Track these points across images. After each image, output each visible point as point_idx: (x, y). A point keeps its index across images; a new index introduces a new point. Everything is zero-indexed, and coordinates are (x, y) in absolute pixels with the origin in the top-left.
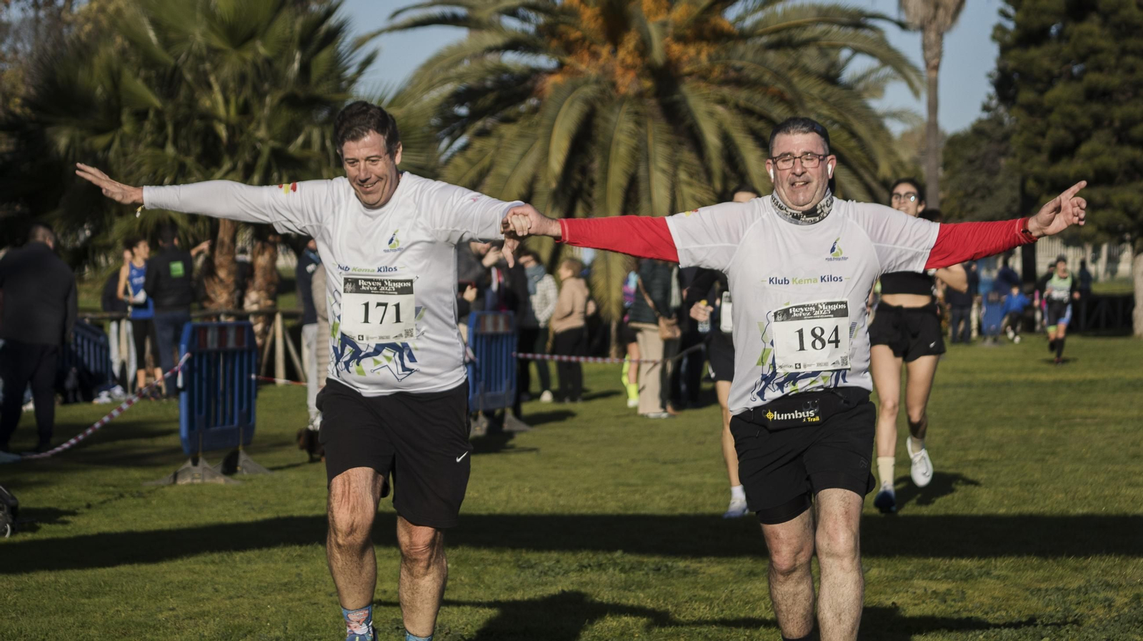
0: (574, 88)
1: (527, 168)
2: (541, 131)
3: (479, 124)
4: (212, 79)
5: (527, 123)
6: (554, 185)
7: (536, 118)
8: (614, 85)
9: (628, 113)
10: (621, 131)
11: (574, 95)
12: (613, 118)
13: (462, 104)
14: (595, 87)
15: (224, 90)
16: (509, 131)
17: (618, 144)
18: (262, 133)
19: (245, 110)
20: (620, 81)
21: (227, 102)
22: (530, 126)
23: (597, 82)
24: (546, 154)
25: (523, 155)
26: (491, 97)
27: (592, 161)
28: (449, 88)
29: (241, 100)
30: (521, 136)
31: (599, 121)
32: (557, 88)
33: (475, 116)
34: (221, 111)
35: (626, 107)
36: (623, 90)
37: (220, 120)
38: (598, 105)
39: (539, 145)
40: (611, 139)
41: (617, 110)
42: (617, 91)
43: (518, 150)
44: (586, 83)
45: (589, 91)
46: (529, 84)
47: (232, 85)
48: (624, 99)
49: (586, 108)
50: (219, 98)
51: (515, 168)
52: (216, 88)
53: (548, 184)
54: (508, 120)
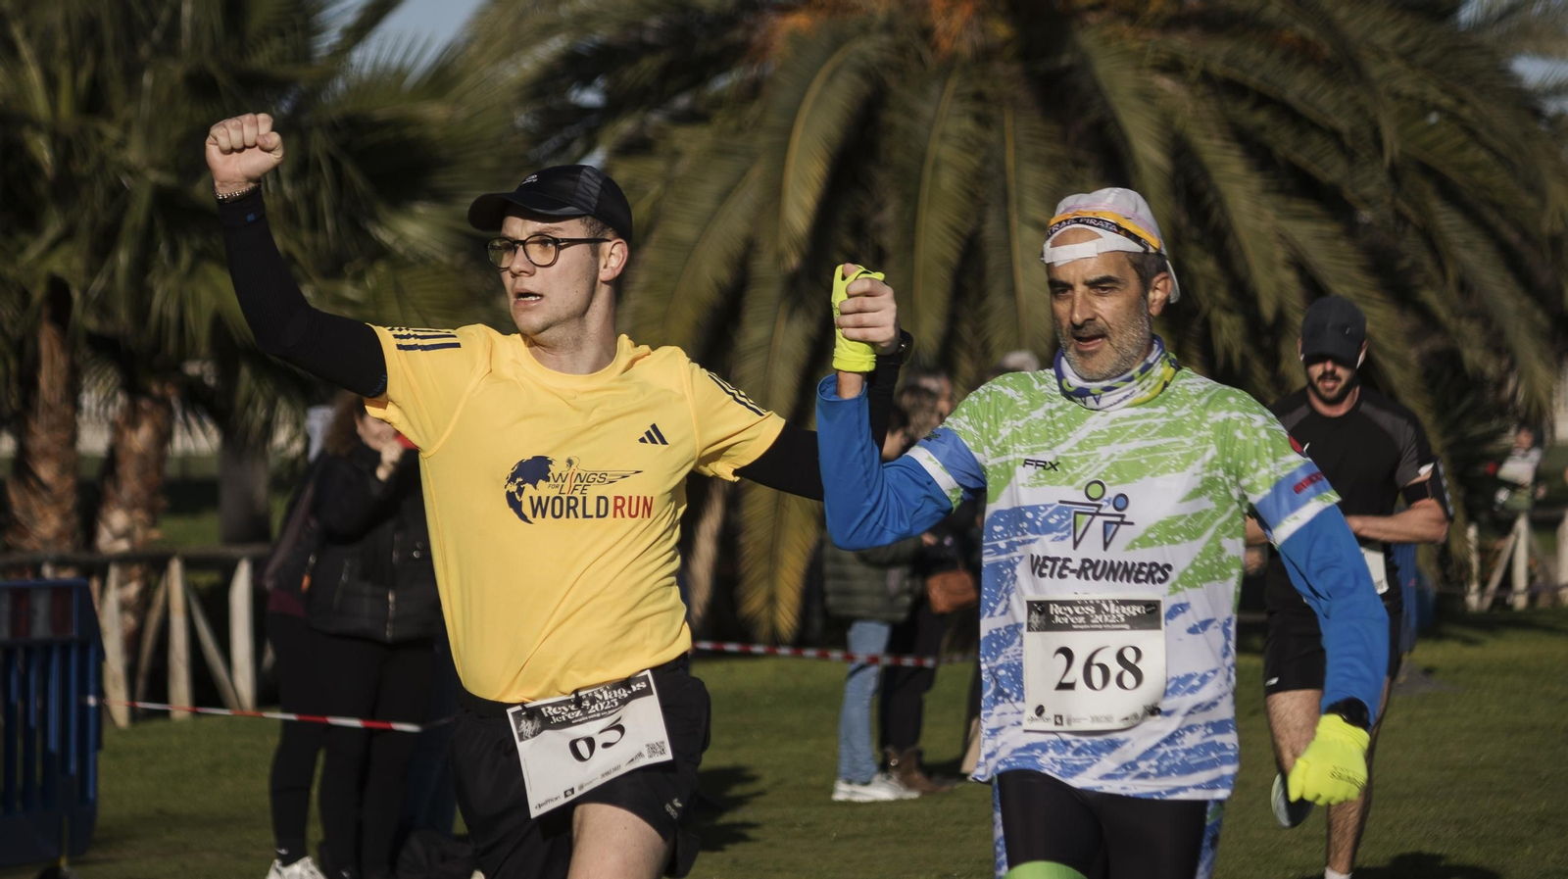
0: (838, 42)
1: (734, 223)
2: (763, 140)
3: (626, 126)
4: (17, 32)
5: (732, 124)
6: (793, 261)
7: (754, 110)
8: (926, 33)
9: (959, 97)
10: (943, 137)
11: (837, 58)
12: (927, 110)
13: (586, 82)
14: (886, 39)
15: (44, 58)
16: (692, 141)
17: (936, 166)
18: (134, 154)
19: (93, 103)
20: (940, 25)
21: (51, 83)
22: (740, 130)
23: (889, 27)
24: (775, 192)
25: (725, 196)
26: (649, 65)
27: (880, 207)
28: (556, 44)
29: (84, 78)
30: (721, 152)
31: (894, 117)
32: (797, 40)
33: (613, 109)
34: (40, 104)
35: (953, 84)
36: (945, 44)
37: (37, 127)
38: (892, 81)
39: (757, 172)
40: (922, 158)
41: (934, 90)
42: (934, 47)
43: (713, 186)
44: (865, 30)
45: (870, 48)
46: (737, 35)
47: (62, 43)
48: (949, 66)
49: (866, 88)
50: (34, 75)
51: (707, 222)
52: (26, 51)
53: (780, 257)
54: (693, 117)
